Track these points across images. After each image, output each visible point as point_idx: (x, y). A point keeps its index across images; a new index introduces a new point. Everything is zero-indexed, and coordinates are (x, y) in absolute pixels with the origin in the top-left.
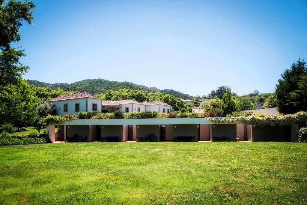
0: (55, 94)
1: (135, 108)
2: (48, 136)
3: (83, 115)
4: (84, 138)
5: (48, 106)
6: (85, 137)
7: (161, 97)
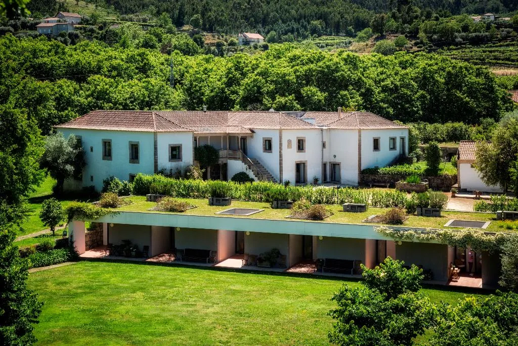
0: (77, 64)
1: (289, 142)
2: (72, 243)
3: (145, 184)
4: (141, 248)
5: (65, 144)
6: (145, 246)
7: (403, 72)
